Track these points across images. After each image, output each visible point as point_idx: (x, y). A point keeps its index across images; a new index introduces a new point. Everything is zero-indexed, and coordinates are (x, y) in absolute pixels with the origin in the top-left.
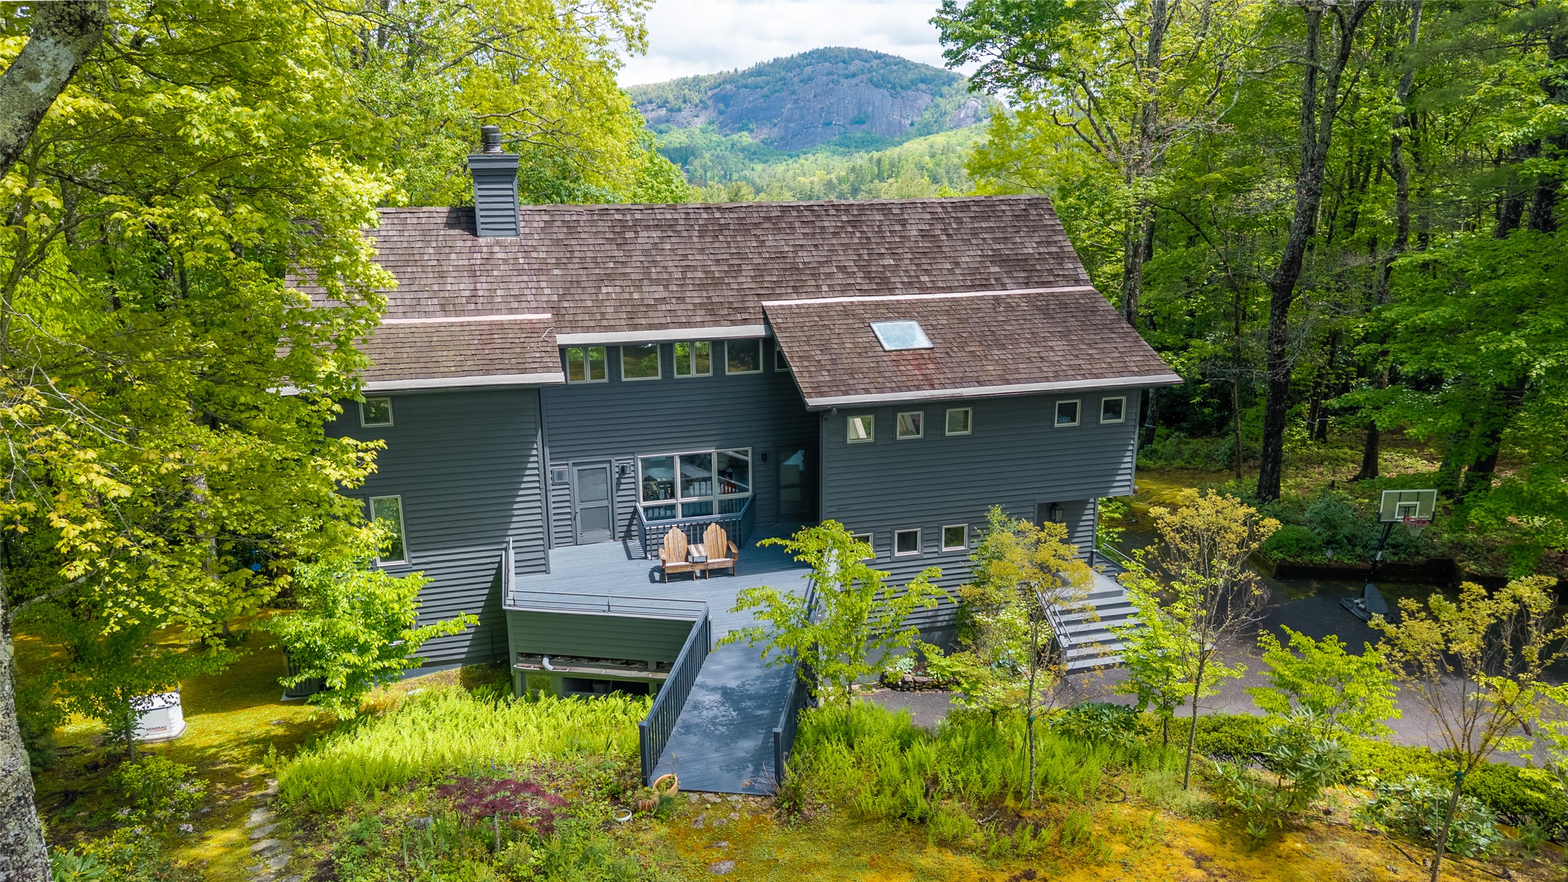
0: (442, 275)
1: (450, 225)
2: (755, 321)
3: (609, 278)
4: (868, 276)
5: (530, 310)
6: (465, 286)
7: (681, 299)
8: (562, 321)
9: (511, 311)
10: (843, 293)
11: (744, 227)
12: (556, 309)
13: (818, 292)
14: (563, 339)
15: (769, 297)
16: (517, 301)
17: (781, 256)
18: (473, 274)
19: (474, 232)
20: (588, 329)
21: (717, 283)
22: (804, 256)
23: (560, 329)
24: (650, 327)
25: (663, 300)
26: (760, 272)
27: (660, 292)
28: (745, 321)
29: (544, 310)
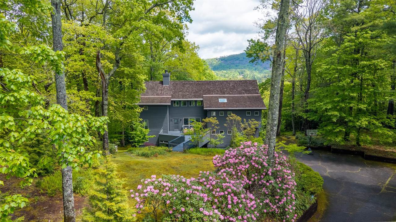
0: (157, 90)
1: (160, 84)
2: (201, 98)
3: (181, 91)
4: (221, 92)
5: (169, 96)
6: (160, 92)
7: (191, 95)
8: (173, 97)
9: (166, 95)
10: (216, 94)
11: (203, 84)
12: (172, 95)
13: (212, 94)
14: (172, 99)
15: (204, 95)
16: (167, 94)
17: (208, 88)
18: (162, 90)
19: (163, 85)
20: (176, 98)
21: (197, 92)
22: (212, 89)
23: (172, 98)
24: (185, 98)
25: (188, 95)
26: (204, 91)
27: (188, 93)
28: (200, 98)
29: (170, 95)
